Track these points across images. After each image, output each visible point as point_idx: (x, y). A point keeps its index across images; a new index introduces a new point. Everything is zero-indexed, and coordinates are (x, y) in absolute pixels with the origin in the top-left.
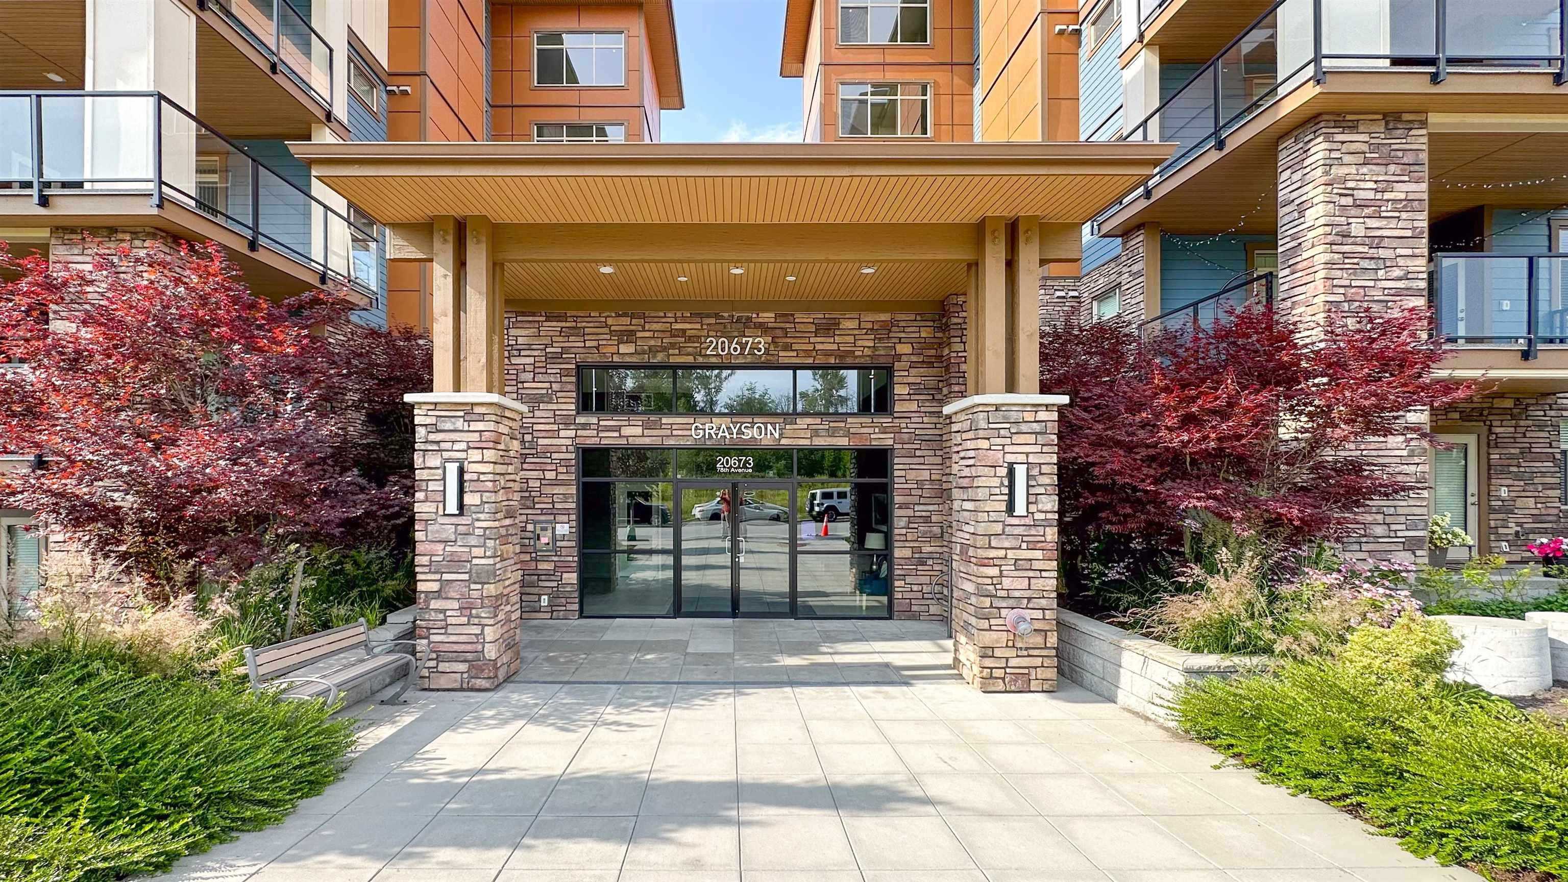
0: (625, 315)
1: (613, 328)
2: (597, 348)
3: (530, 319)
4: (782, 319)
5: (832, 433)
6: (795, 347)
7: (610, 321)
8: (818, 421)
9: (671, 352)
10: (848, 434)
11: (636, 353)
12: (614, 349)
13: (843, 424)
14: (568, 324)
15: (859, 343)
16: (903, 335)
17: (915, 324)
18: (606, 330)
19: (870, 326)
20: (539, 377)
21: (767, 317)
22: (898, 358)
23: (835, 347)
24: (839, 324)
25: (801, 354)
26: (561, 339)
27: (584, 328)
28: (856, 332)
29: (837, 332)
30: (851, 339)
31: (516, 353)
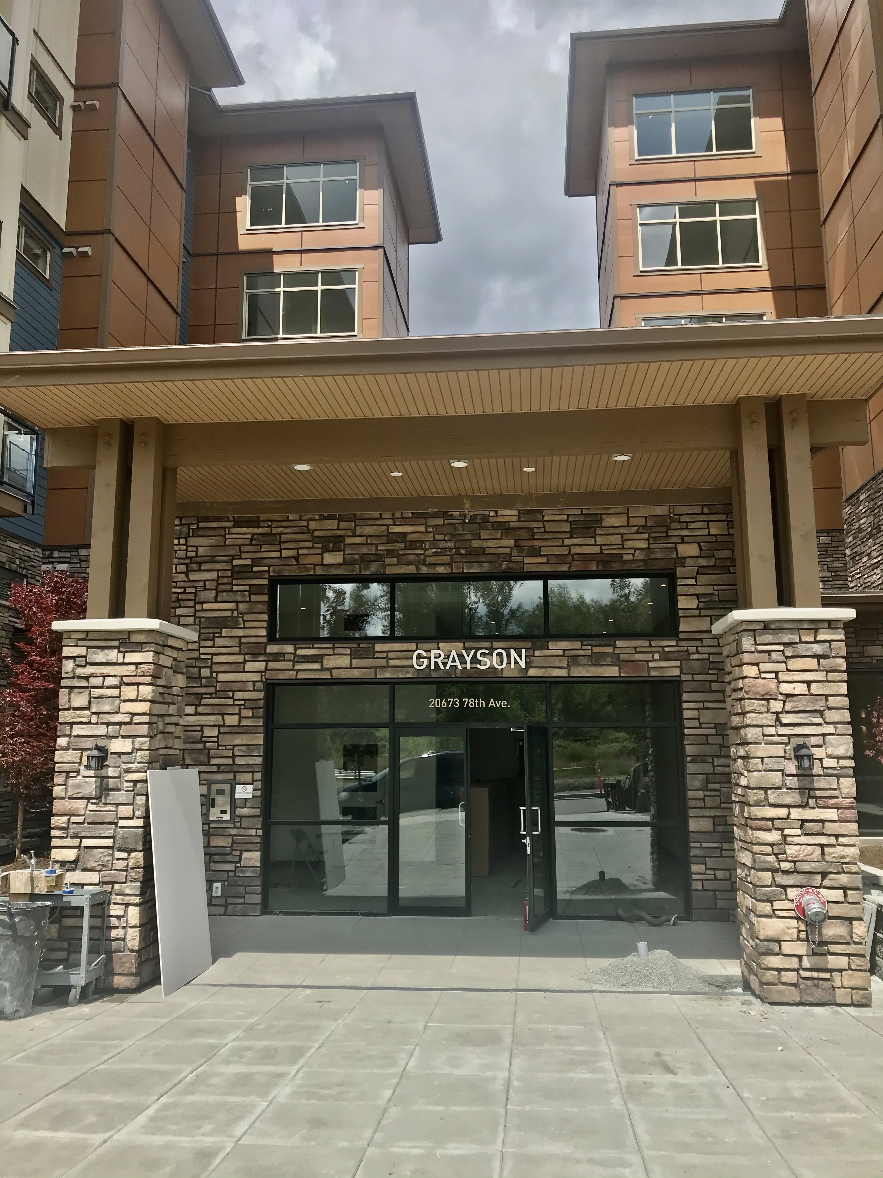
0: (331, 517)
1: (316, 534)
2: (296, 558)
3: (215, 525)
4: (528, 517)
5: (596, 660)
6: (544, 551)
7: (313, 525)
8: (577, 645)
9: (388, 561)
10: (617, 661)
11: (345, 563)
12: (317, 559)
13: (610, 650)
14: (260, 530)
15: (629, 544)
16: (685, 533)
17: (702, 518)
18: (307, 536)
19: (642, 522)
20: (224, 596)
21: (509, 514)
22: (681, 561)
23: (597, 550)
24: (601, 520)
25: (553, 560)
26: (251, 548)
27: (280, 534)
28: (624, 531)
29: (599, 531)
30: (617, 539)
31: (194, 566)
